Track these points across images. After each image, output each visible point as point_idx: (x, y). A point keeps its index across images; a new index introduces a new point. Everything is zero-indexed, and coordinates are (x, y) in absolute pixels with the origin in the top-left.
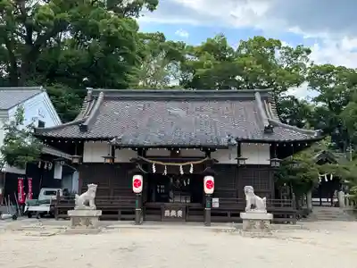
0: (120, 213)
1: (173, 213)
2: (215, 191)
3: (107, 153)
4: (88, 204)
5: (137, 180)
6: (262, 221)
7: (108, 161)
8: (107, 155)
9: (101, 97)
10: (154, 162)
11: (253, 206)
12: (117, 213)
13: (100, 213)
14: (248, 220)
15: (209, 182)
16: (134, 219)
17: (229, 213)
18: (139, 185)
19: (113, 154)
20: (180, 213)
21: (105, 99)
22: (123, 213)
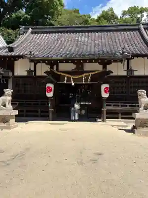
4: (5, 106)
5: (49, 87)
9: (29, 31)
10: (66, 75)
12: (37, 112)
18: (51, 91)
19: (35, 68)
21: (32, 33)
22: (42, 112)
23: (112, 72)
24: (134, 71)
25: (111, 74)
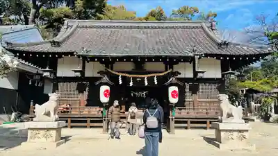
6: (240, 132)
7: (78, 74)
10: (121, 74)
12: (86, 122)
14: (226, 131)
19: (84, 67)
23: (180, 73)
25: (179, 76)
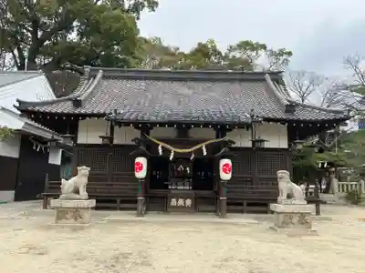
0: (118, 201)
1: (181, 202)
2: (232, 176)
3: (105, 132)
4: (77, 192)
6: (302, 215)
8: (104, 134)
9: (100, 75)
11: (289, 196)
12: (115, 202)
13: (93, 203)
15: (226, 165)
16: (135, 209)
17: (245, 202)
19: (112, 132)
20: (189, 202)
21: (104, 78)
22: (122, 202)
23: (234, 143)
24: (263, 141)
25: (233, 146)
